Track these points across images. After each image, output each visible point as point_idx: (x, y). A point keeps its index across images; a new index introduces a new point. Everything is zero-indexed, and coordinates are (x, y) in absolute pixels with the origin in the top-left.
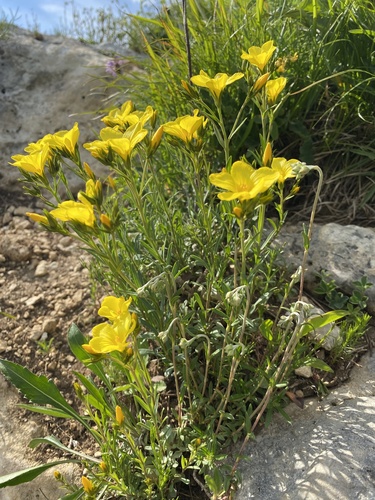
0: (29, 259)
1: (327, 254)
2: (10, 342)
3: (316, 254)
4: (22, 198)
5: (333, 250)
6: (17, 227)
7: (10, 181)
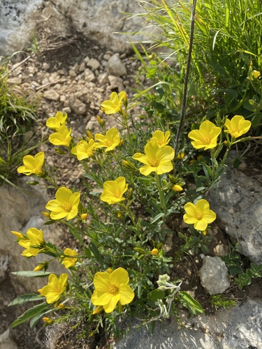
0: (85, 115)
1: (252, 228)
2: (60, 178)
3: (244, 224)
4: (96, 47)
5: (258, 228)
6: (86, 78)
7: (90, 31)
